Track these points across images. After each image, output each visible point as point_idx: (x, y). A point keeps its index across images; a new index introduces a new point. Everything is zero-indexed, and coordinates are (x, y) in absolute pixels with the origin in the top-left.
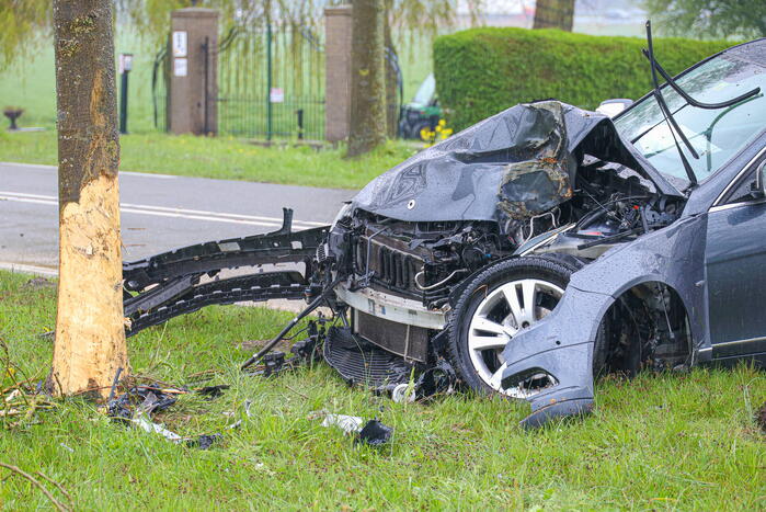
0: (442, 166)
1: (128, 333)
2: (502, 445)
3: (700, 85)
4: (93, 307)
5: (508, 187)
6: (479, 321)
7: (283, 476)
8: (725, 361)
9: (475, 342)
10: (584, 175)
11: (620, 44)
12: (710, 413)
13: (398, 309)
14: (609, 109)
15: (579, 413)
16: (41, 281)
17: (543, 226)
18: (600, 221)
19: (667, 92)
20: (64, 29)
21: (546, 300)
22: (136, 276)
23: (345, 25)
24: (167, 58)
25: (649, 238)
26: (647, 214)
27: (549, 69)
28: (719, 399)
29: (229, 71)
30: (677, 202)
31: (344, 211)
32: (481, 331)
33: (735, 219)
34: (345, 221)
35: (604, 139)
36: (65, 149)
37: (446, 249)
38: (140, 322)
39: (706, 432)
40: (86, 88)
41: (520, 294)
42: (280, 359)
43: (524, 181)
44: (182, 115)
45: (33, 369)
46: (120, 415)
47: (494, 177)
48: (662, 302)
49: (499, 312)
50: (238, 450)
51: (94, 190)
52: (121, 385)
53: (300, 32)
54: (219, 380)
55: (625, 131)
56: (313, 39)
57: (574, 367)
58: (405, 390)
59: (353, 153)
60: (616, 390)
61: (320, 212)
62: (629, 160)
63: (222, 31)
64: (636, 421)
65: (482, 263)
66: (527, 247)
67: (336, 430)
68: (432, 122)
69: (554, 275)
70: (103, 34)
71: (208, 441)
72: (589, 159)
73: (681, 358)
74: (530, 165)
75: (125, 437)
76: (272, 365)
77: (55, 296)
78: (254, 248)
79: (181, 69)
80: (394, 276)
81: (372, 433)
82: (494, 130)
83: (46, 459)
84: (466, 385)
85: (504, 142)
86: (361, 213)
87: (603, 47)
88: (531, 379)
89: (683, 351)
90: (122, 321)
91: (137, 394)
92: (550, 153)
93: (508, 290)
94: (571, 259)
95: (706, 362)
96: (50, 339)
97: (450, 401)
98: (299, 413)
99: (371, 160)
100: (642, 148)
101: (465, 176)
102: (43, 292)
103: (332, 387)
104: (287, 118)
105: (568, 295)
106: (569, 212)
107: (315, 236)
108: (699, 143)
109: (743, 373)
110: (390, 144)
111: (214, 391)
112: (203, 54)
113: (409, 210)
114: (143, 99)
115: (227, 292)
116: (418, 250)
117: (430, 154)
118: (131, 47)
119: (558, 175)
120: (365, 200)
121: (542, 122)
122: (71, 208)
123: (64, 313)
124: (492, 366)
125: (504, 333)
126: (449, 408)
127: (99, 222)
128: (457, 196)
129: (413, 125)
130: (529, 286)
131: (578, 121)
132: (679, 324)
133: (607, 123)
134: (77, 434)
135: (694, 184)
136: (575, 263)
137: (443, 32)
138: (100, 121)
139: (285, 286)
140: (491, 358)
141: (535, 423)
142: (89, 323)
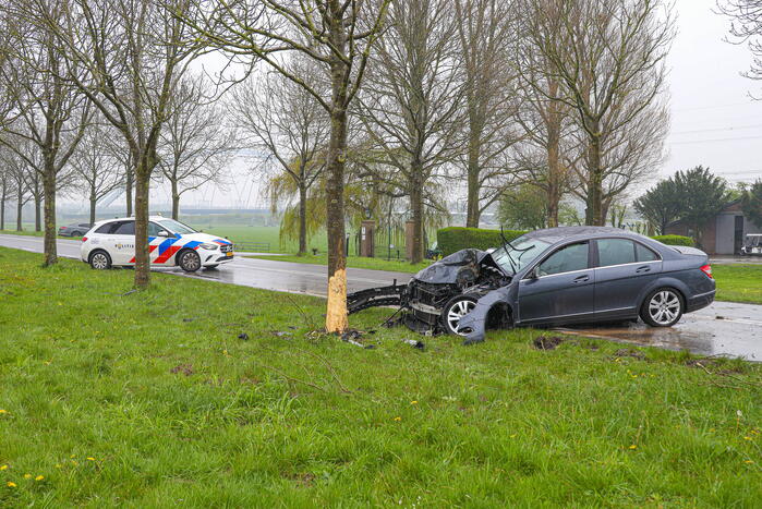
0: (440, 267)
1: (348, 315)
2: (457, 350)
3: (516, 244)
4: (338, 307)
5: (460, 273)
6: (451, 313)
7: (393, 358)
8: (524, 326)
9: (450, 319)
10: (482, 271)
11: (492, 232)
12: (520, 341)
13: (427, 309)
14: (490, 251)
15: (480, 340)
16: (323, 299)
17: (470, 285)
18: (487, 284)
19: (507, 246)
20: (330, 226)
21: (471, 307)
22: (350, 298)
23: (411, 226)
24: (360, 235)
25: (501, 289)
26: (501, 282)
27: (471, 239)
28: (523, 337)
29: (378, 238)
30: (510, 279)
31: (411, 280)
32: (452, 316)
33: (527, 283)
34: (412, 283)
35: (488, 260)
36: (330, 261)
37: (441, 291)
38: (352, 311)
39: (519, 347)
40: (337, 243)
41: (463, 305)
42: (392, 323)
43: (465, 271)
44: (364, 252)
45: (320, 325)
46: (346, 339)
47: (456, 270)
48: (505, 308)
49: (457, 310)
50: (380, 350)
51: (339, 273)
52: (346, 330)
53: (398, 227)
54: (374, 329)
55: (494, 257)
56: (403, 230)
57: (479, 327)
58: (429, 333)
59: (413, 263)
60: (495, 334)
61: (404, 280)
62: (496, 266)
63: (376, 227)
64: (498, 343)
65: (452, 295)
66: (465, 291)
67: (409, 344)
68: (437, 254)
69: (474, 299)
70: (342, 227)
71: (371, 347)
72: (484, 266)
73: (510, 325)
74: (467, 267)
75: (347, 346)
76: (390, 325)
77: (326, 303)
78: (385, 290)
79: (364, 238)
80: (426, 299)
81: (419, 345)
82: (456, 257)
83: (323, 352)
84: (447, 332)
85: (459, 260)
86: (416, 280)
87: (487, 233)
88: (466, 330)
89: (511, 323)
90: (346, 311)
91: (349, 333)
92: (472, 264)
93: (460, 304)
94: (477, 294)
95: (518, 326)
96: (325, 316)
97: (442, 336)
98: (398, 339)
99: (419, 265)
100: (499, 262)
101: (447, 270)
102: (323, 303)
103: (407, 331)
104: (394, 253)
105: (477, 306)
106: (477, 281)
107: (404, 287)
108: (517, 261)
109: (529, 329)
110: (424, 260)
111: (373, 332)
112: (370, 234)
113: (431, 279)
114: (352, 246)
115: (378, 303)
116: (432, 291)
117: (437, 264)
118: (350, 231)
119: (475, 270)
120: (418, 276)
121: (470, 255)
122: (332, 278)
123: (329, 309)
124: (455, 326)
125: (458, 316)
126: (442, 339)
127: (340, 282)
128: (445, 276)
129: (431, 255)
130: (466, 303)
131: (481, 254)
132: (510, 315)
133: (489, 255)
134: (333, 345)
135: (515, 273)
136: (479, 296)
137: (440, 228)
138: (341, 253)
139: (394, 301)
140: (454, 323)
141: (467, 343)
142: (337, 312)
